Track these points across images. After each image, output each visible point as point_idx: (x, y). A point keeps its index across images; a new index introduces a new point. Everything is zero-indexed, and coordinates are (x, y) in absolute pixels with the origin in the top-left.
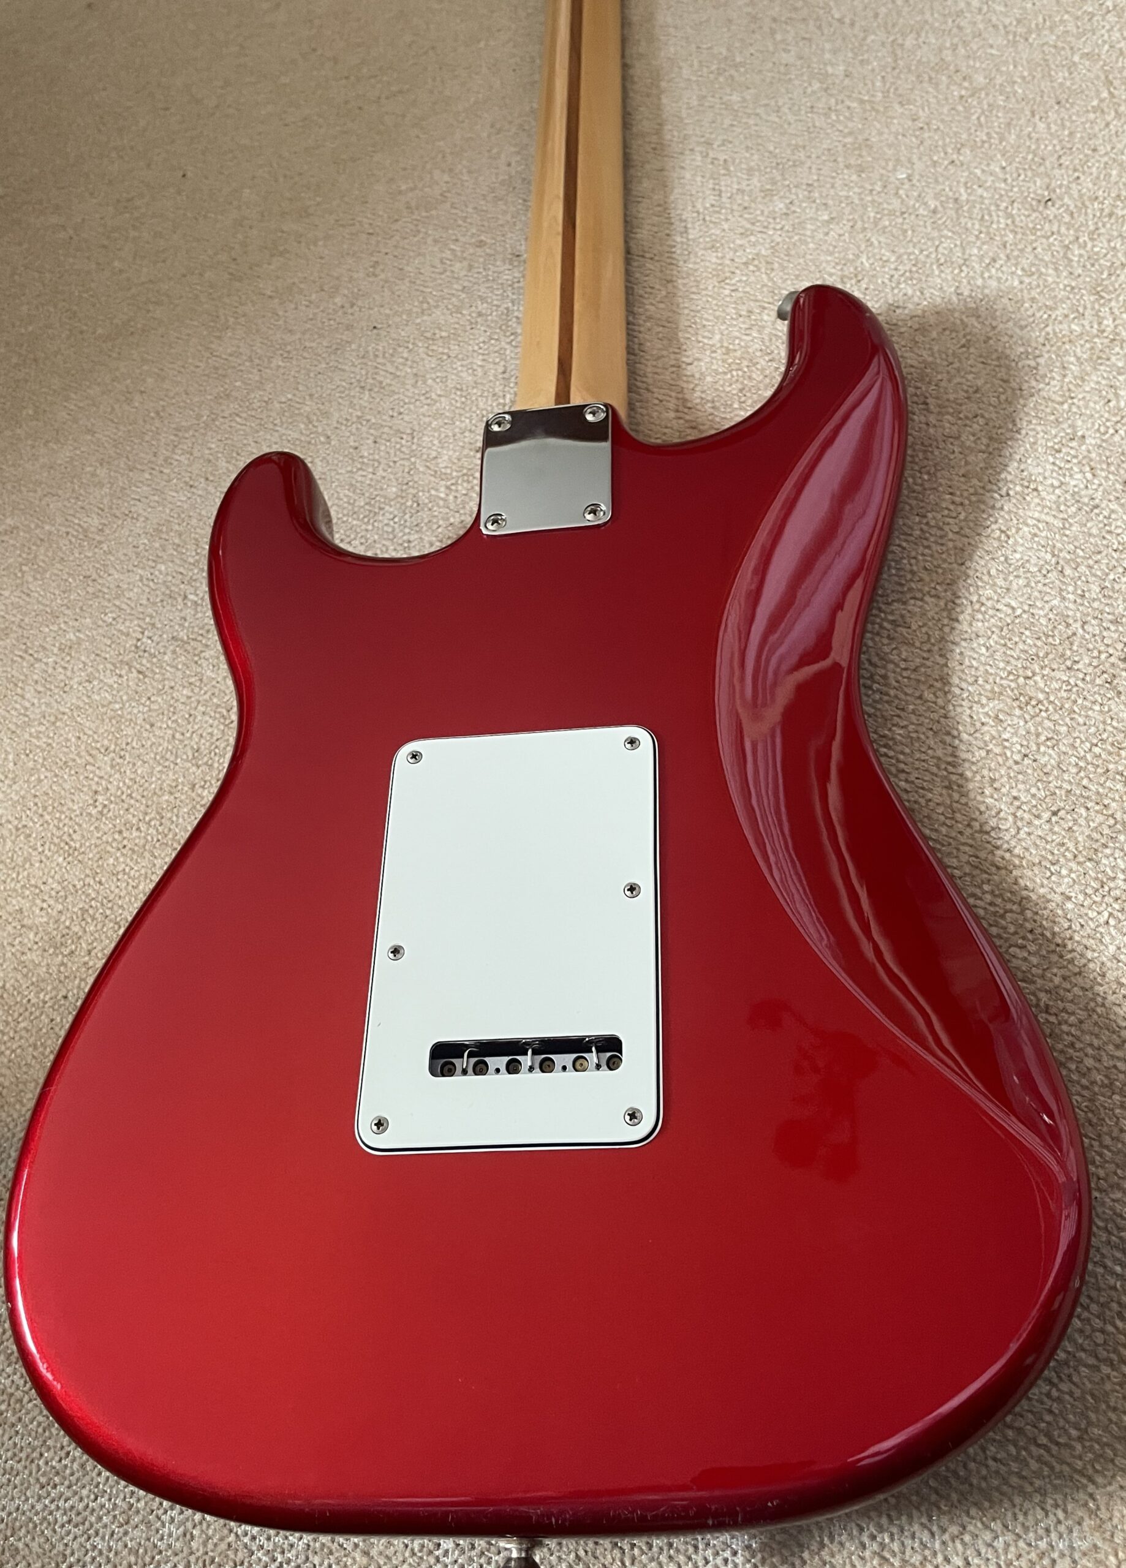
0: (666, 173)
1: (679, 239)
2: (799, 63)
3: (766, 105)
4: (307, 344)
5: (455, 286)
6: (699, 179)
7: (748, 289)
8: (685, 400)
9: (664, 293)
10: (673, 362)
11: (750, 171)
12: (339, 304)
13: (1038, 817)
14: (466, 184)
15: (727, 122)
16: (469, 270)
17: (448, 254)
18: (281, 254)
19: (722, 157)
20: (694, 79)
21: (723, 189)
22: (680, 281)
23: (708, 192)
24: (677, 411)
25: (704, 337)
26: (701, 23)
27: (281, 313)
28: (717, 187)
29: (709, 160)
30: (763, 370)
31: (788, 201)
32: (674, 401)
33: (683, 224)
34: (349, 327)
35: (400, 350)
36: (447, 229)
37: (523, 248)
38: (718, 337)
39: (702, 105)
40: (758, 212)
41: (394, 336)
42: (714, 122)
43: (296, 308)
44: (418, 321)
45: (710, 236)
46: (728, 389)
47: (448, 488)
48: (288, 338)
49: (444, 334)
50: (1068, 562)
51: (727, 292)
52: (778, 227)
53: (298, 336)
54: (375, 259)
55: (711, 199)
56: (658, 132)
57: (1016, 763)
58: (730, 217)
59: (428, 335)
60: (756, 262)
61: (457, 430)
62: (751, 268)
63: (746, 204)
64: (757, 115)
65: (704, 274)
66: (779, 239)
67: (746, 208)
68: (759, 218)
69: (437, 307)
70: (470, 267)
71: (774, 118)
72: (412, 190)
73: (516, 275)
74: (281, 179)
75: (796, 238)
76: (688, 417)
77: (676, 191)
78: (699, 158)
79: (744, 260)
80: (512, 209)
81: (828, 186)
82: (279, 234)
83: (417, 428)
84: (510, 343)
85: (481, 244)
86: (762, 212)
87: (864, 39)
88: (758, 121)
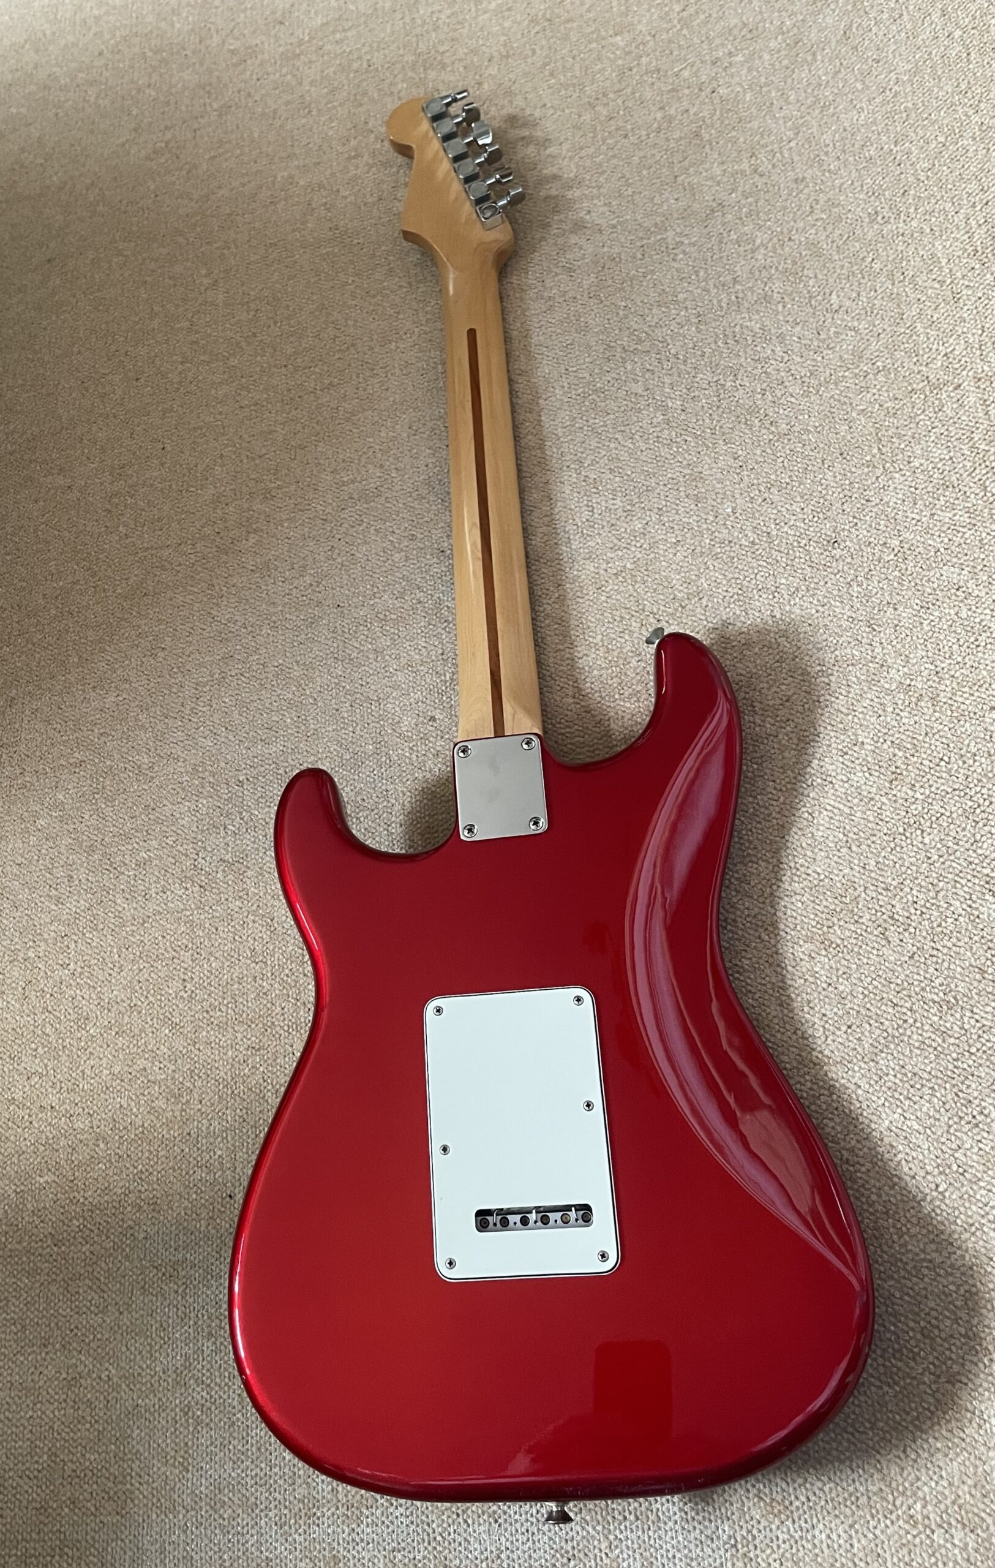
0: (550, 487)
1: (564, 548)
2: (646, 394)
3: (623, 431)
4: (288, 616)
5: (397, 574)
6: (575, 495)
7: (619, 597)
8: (580, 689)
9: (557, 595)
10: (568, 656)
11: (614, 491)
12: (309, 582)
13: (839, 1029)
14: (395, 480)
15: (594, 444)
16: (406, 561)
17: (387, 544)
18: (255, 531)
19: (593, 476)
20: (566, 400)
21: (595, 505)
22: (568, 585)
23: (583, 508)
24: (574, 697)
25: (589, 636)
27: (263, 587)
28: (590, 504)
29: (582, 478)
30: (635, 669)
31: (644, 522)
32: (571, 689)
33: (567, 535)
34: (319, 604)
35: (361, 628)
36: (386, 521)
37: (446, 544)
38: (600, 637)
39: (574, 426)
40: (623, 530)
41: (355, 615)
42: (583, 442)
44: (372, 602)
45: (588, 547)
46: (610, 682)
47: (411, 748)
48: (272, 609)
49: (393, 616)
50: (853, 840)
51: (603, 598)
52: (638, 545)
53: (280, 608)
54: (331, 544)
55: (586, 514)
56: (541, 448)
57: (824, 989)
58: (601, 532)
59: (382, 617)
60: (624, 574)
61: (412, 700)
62: (620, 578)
63: (613, 522)
64: (617, 439)
65: (586, 581)
66: (640, 556)
67: (613, 525)
68: (624, 535)
69: (384, 591)
70: (407, 559)
71: (629, 443)
72: (353, 481)
73: (444, 569)
74: (245, 460)
75: (652, 555)
76: (583, 703)
77: (559, 504)
78: (575, 475)
79: (615, 572)
80: (433, 507)
81: (674, 511)
82: (251, 513)
83: (381, 696)
84: (444, 629)
85: (413, 538)
86: (626, 531)
87: (695, 376)
88: (617, 445)
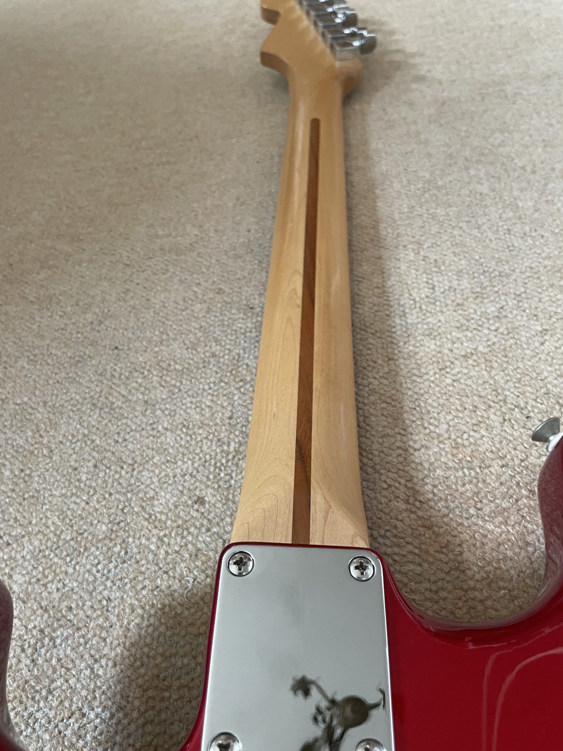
0: (383, 261)
1: (398, 321)
2: (492, 194)
3: (468, 222)
4: (53, 351)
5: (194, 324)
6: (413, 271)
7: (469, 382)
8: (416, 492)
9: (386, 370)
10: (399, 444)
11: (459, 273)
12: (90, 320)
14: (212, 240)
15: (434, 230)
16: (208, 312)
17: (190, 294)
18: (50, 267)
19: (433, 257)
20: (404, 192)
21: (436, 284)
22: (401, 361)
23: (422, 285)
24: (407, 502)
25: (430, 424)
26: (406, 153)
27: (37, 319)
28: (430, 281)
29: (421, 258)
30: (498, 477)
31: (498, 306)
32: (403, 489)
33: (402, 309)
34: (94, 343)
35: (136, 374)
36: (193, 273)
37: (257, 302)
38: (445, 426)
39: (412, 213)
40: (472, 311)
41: (132, 359)
42: (422, 227)
43: (51, 317)
44: (156, 349)
45: (427, 324)
46: (461, 489)
47: (160, 539)
48: (38, 342)
49: (177, 367)
51: (448, 381)
52: (493, 328)
53: (48, 342)
54: (127, 287)
55: (426, 291)
56: (375, 227)
58: (445, 310)
59: (164, 365)
60: (475, 357)
61: (178, 471)
62: (471, 362)
63: (460, 302)
64: (461, 228)
65: (425, 359)
66: (495, 340)
67: (458, 305)
68: (472, 316)
69: (175, 340)
70: (209, 310)
71: (475, 232)
72: (167, 236)
73: (249, 325)
74: (64, 209)
75: (512, 341)
76: (420, 513)
77: (393, 278)
78: (412, 254)
79: (463, 353)
80: (249, 267)
81: (536, 299)
82: (52, 251)
83: (138, 459)
84: (239, 389)
85: (220, 291)
86: (475, 311)
87: (546, 185)
88: (462, 233)
